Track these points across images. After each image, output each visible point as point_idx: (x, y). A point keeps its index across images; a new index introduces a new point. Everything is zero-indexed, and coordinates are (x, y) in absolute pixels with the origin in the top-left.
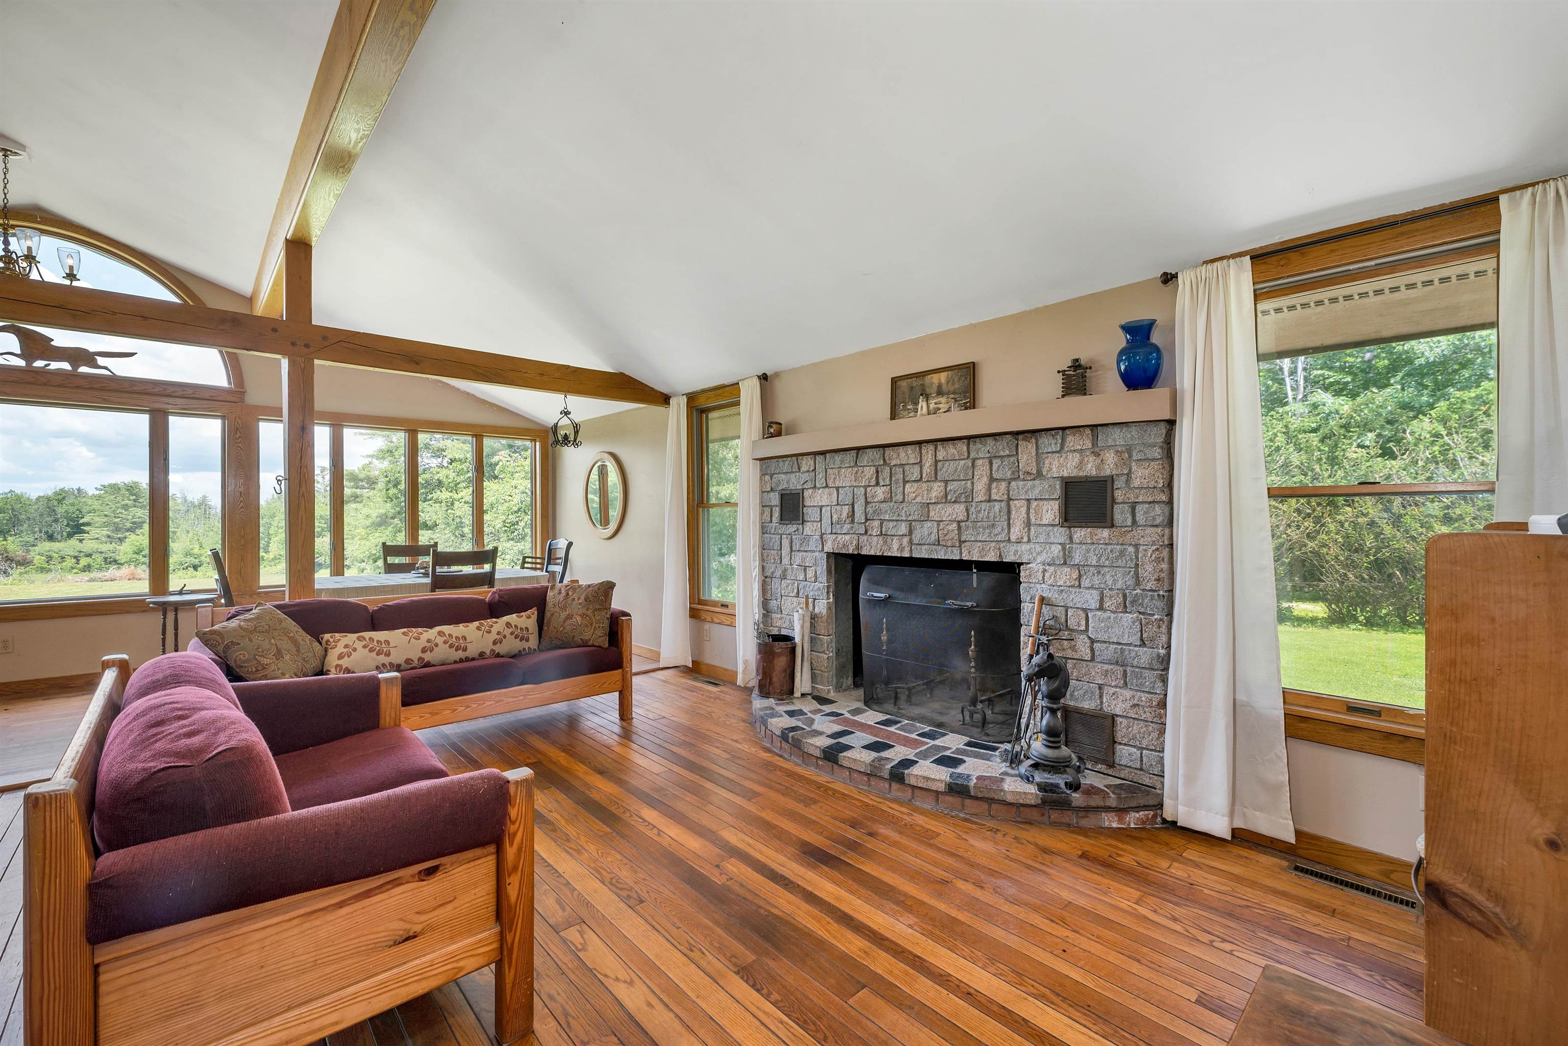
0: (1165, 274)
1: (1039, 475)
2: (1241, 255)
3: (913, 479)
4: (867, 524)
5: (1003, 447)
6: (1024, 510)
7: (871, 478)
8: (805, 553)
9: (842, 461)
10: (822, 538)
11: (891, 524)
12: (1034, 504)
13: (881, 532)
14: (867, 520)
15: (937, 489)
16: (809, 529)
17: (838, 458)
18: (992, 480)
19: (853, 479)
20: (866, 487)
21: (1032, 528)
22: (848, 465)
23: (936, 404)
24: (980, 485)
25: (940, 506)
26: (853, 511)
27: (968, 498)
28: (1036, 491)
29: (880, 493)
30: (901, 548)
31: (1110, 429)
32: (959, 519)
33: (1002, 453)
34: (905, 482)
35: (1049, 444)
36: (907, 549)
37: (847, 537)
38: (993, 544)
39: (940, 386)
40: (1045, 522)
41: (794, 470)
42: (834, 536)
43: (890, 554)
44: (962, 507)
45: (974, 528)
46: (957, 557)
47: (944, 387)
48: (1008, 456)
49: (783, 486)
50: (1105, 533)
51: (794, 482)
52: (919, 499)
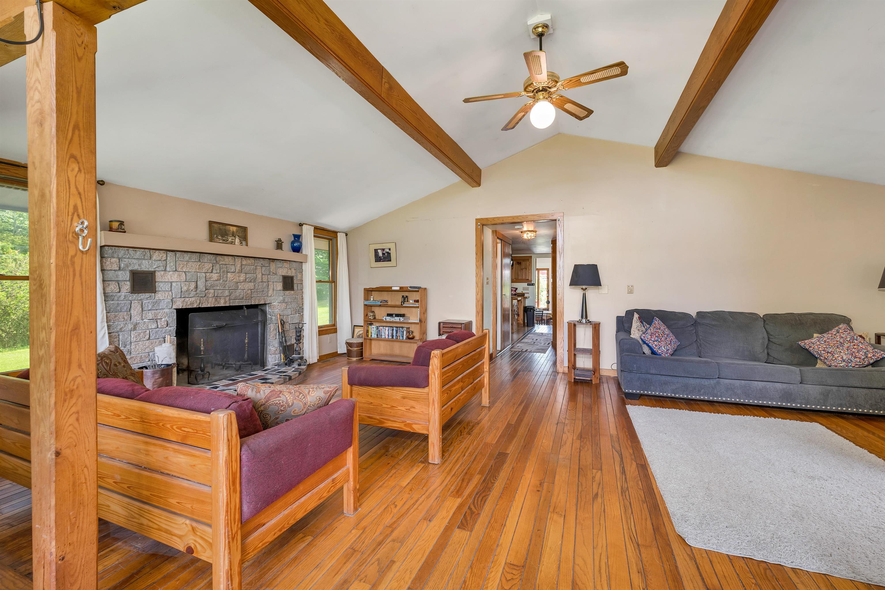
0: (300, 223)
1: (276, 274)
2: (312, 226)
3: (231, 271)
4: (206, 292)
5: (266, 263)
6: (272, 285)
7: (209, 269)
8: (156, 311)
9: (190, 258)
10: (172, 300)
11: (220, 291)
12: (275, 283)
13: (214, 295)
14: (206, 289)
15: (242, 278)
16: (159, 296)
17: (187, 257)
18: (262, 274)
19: (198, 268)
20: (205, 273)
21: (275, 291)
22: (194, 261)
23: (232, 239)
24: (259, 276)
25: (243, 283)
26: (197, 285)
27: (254, 280)
28: (276, 279)
29: (215, 276)
30: (225, 302)
31: (293, 263)
32: (252, 288)
33: (266, 265)
34: (227, 272)
35: (279, 264)
36: (228, 302)
37: (193, 299)
38: (263, 297)
39: (233, 232)
40: (278, 289)
41: (146, 258)
42: (183, 299)
43: (219, 305)
44: (253, 284)
45: (257, 292)
46: (250, 304)
47: (235, 233)
48: (267, 266)
49: (136, 267)
50: (292, 292)
51: (145, 266)
52: (235, 280)
